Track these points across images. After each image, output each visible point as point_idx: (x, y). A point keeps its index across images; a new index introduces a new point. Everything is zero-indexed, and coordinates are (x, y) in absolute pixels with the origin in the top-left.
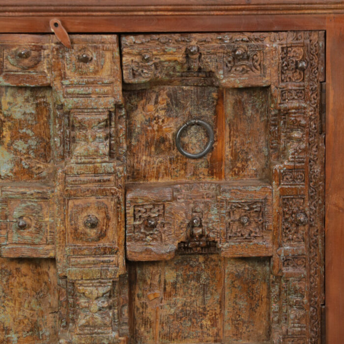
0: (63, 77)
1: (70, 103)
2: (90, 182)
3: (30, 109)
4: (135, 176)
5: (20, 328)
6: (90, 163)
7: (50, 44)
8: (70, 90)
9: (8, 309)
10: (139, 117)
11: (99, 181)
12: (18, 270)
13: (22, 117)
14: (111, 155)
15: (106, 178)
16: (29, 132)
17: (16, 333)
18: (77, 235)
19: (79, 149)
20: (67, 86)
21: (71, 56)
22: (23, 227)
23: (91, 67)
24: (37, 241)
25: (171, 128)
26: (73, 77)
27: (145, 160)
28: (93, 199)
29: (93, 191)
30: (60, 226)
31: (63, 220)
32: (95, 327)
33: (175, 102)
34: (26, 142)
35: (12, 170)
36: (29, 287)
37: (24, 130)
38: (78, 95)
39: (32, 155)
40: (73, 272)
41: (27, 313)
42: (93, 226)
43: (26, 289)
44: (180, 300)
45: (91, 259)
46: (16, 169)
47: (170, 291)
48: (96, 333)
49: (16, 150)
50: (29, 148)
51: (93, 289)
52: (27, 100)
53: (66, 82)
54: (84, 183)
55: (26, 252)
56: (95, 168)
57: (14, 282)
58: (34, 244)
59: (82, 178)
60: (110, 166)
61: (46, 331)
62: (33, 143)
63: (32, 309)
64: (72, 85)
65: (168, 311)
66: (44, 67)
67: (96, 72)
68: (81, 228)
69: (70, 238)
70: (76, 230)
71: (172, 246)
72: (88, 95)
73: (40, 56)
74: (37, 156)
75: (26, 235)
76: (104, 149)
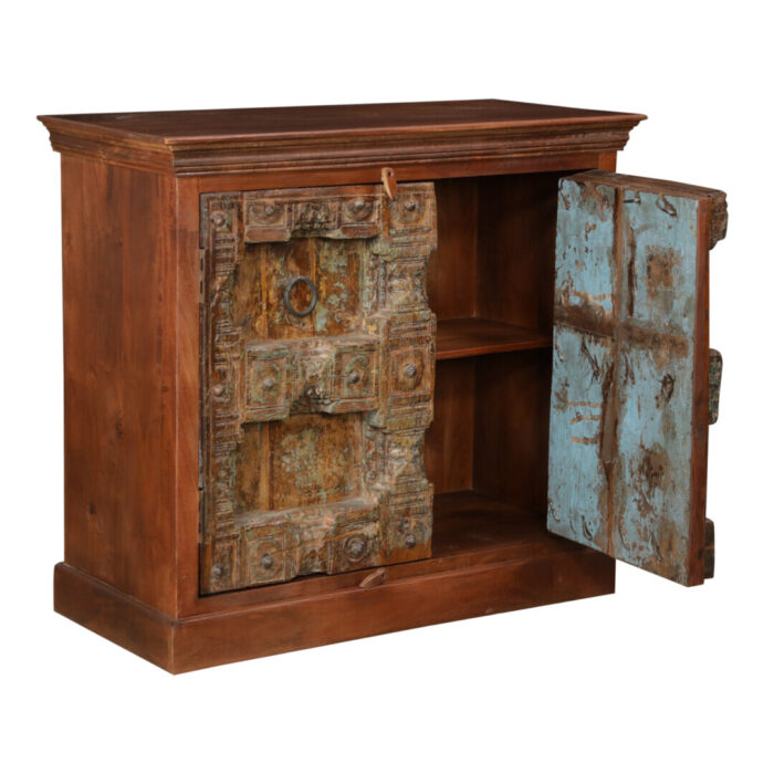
0: (390, 226)
1: (395, 253)
2: (410, 330)
3: (343, 262)
5: (329, 486)
6: (410, 311)
8: (396, 239)
9: (319, 467)
11: (417, 329)
12: (329, 426)
13: (336, 271)
15: (422, 325)
16: (342, 285)
17: (326, 490)
18: (398, 385)
19: (402, 298)
20: (394, 236)
23: (414, 215)
24: (364, 394)
26: (399, 227)
28: (411, 348)
29: (411, 340)
30: (383, 378)
31: (387, 371)
32: (409, 475)
34: (339, 296)
35: (326, 325)
36: (338, 443)
37: (337, 284)
38: (402, 244)
39: (343, 308)
40: (393, 423)
41: (335, 469)
43: (335, 444)
45: (408, 408)
46: (329, 323)
48: (412, 482)
49: (330, 304)
50: (341, 302)
51: (409, 438)
52: (341, 253)
53: (393, 232)
54: (405, 331)
56: (415, 317)
57: (326, 436)
58: (361, 397)
59: (403, 327)
60: (427, 313)
62: (344, 296)
63: (339, 465)
64: (397, 235)
66: (375, 218)
67: (418, 220)
68: (401, 377)
69: (391, 387)
70: (397, 380)
72: (409, 244)
73: (372, 206)
74: (347, 309)
75: (356, 389)
76: (421, 297)
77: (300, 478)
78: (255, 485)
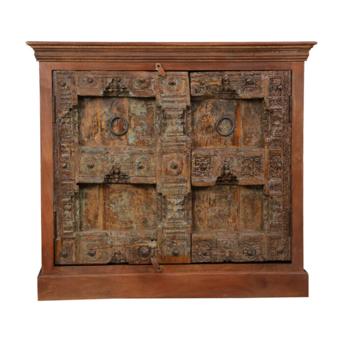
0: (161, 92)
1: (164, 105)
2: (174, 146)
3: (144, 110)
4: (195, 145)
5: (138, 221)
6: (174, 136)
7: (155, 76)
8: (165, 99)
9: (132, 212)
10: (198, 115)
11: (178, 145)
12: (137, 192)
13: (140, 115)
14: (184, 132)
15: (182, 143)
16: (143, 122)
17: (136, 223)
18: (167, 172)
19: (169, 129)
20: (163, 97)
21: (166, 82)
22: (140, 168)
23: (175, 87)
24: (147, 175)
25: (213, 120)
26: (166, 93)
27: (201, 137)
28: (175, 154)
29: (175, 150)
30: (158, 168)
31: (161, 165)
32: (176, 219)
33: (215, 108)
34: (142, 127)
35: (135, 141)
37: (141, 121)
38: (169, 102)
39: (145, 134)
40: (165, 191)
41: (141, 214)
42: (175, 167)
43: (141, 201)
44: (217, 208)
45: (174, 185)
46: (137, 141)
47: (212, 203)
49: (137, 131)
50: (143, 130)
51: (175, 200)
52: (143, 106)
53: (163, 95)
54: (171, 146)
55: (142, 180)
56: (177, 138)
57: (135, 197)
58: (146, 177)
59: (170, 144)
60: (184, 138)
61: (151, 223)
62: (145, 127)
63: (144, 212)
64: (165, 97)
65: (211, 214)
66: (152, 87)
67: (177, 90)
68: (169, 169)
69: (163, 174)
70: (167, 170)
71: (214, 179)
72: (173, 102)
73: (150, 82)
74: (147, 134)
75: (142, 172)
76: (181, 129)
77: (121, 216)
78: (96, 217)
